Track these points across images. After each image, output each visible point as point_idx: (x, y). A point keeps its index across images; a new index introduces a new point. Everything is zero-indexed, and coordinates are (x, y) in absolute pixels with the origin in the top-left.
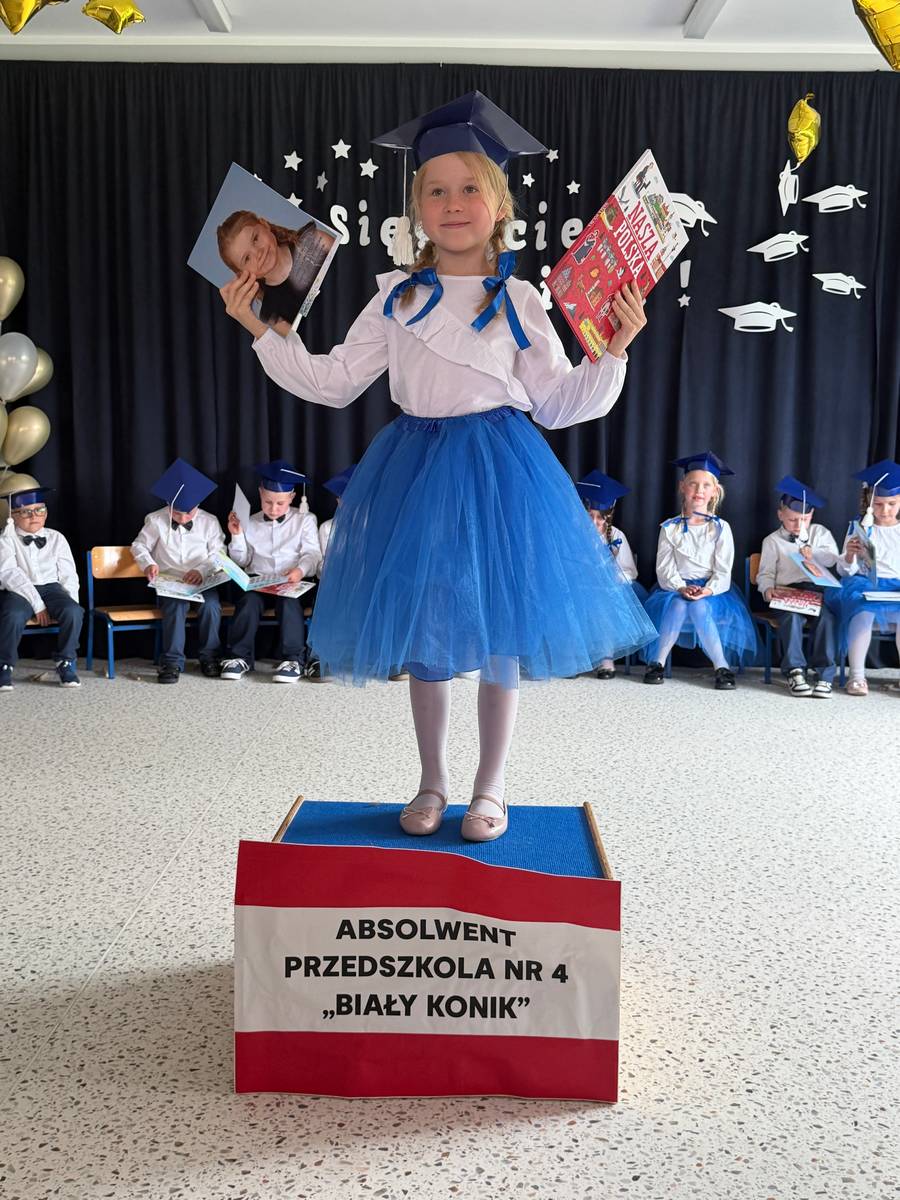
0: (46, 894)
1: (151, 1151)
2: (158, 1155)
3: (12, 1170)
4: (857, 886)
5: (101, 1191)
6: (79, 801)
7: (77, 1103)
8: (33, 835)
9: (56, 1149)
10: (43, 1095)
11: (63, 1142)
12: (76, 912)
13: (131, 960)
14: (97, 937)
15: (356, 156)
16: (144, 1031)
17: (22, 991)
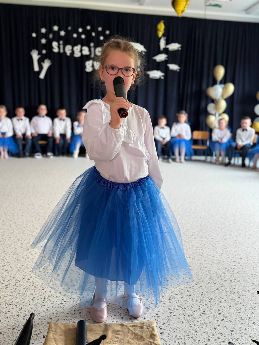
15: (60, 30)
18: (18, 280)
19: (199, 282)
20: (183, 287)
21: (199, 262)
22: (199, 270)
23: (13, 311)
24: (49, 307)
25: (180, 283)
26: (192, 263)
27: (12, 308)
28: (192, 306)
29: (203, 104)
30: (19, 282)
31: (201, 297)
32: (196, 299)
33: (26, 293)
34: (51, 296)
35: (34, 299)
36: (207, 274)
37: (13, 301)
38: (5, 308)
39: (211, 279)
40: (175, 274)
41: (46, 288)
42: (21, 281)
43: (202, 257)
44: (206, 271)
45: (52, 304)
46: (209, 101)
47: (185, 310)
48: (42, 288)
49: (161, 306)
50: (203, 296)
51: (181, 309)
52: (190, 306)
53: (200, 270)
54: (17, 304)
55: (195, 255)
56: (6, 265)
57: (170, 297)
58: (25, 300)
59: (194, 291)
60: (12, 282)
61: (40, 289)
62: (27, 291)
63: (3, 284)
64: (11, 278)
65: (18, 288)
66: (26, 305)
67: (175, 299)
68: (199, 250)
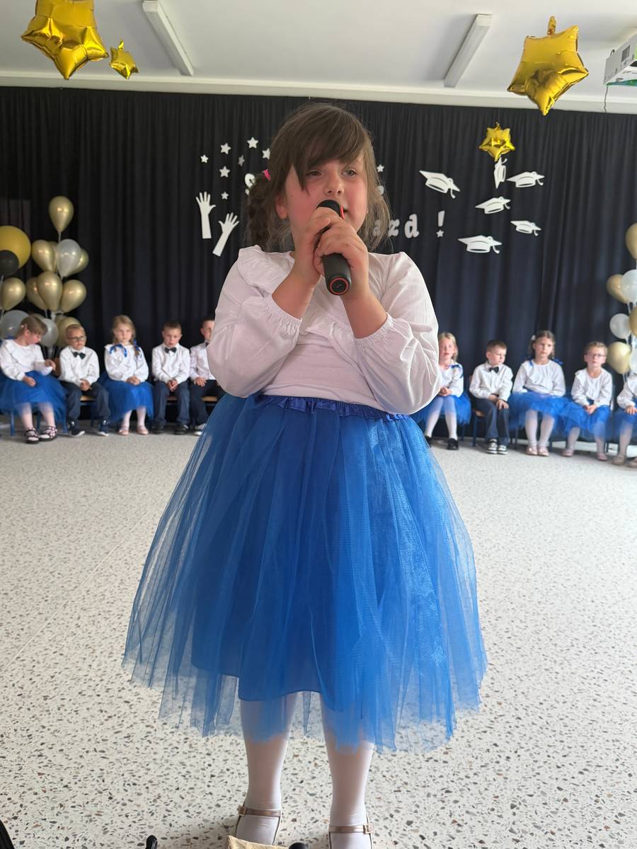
0: (70, 537)
1: (109, 657)
2: (113, 659)
3: (38, 662)
4: (496, 548)
5: (81, 674)
6: (93, 493)
7: (75, 634)
8: (66, 509)
9: (61, 655)
10: (58, 630)
11: (65, 651)
12: (85, 547)
13: (111, 570)
14: (94, 559)
15: (261, 147)
16: (113, 603)
17: (52, 582)
18: (153, 727)
19: (588, 768)
20: (547, 778)
21: (589, 714)
22: (589, 735)
23: (140, 800)
24: (221, 799)
25: (539, 767)
26: (570, 717)
27: (139, 794)
28: (571, 828)
29: (599, 315)
30: (155, 730)
31: (595, 809)
32: (581, 812)
33: (168, 758)
34: (227, 772)
35: (187, 776)
36: (608, 749)
37: (140, 777)
38: (123, 791)
39: (621, 761)
40: (527, 744)
41: (216, 752)
42: (159, 728)
43: (596, 703)
44: (608, 741)
45: (229, 791)
46: (615, 307)
47: (553, 837)
48: (207, 752)
49: (493, 821)
50: (599, 805)
51: (543, 833)
52: (564, 828)
53: (592, 736)
54: (149, 785)
55: (579, 697)
56: (127, 689)
57: (515, 802)
58: (167, 777)
59: (574, 789)
60: (139, 731)
61: (201, 753)
62: (173, 756)
63: (120, 734)
64: (137, 720)
65: (151, 746)
66: (170, 788)
67: (525, 805)
68: (590, 684)
